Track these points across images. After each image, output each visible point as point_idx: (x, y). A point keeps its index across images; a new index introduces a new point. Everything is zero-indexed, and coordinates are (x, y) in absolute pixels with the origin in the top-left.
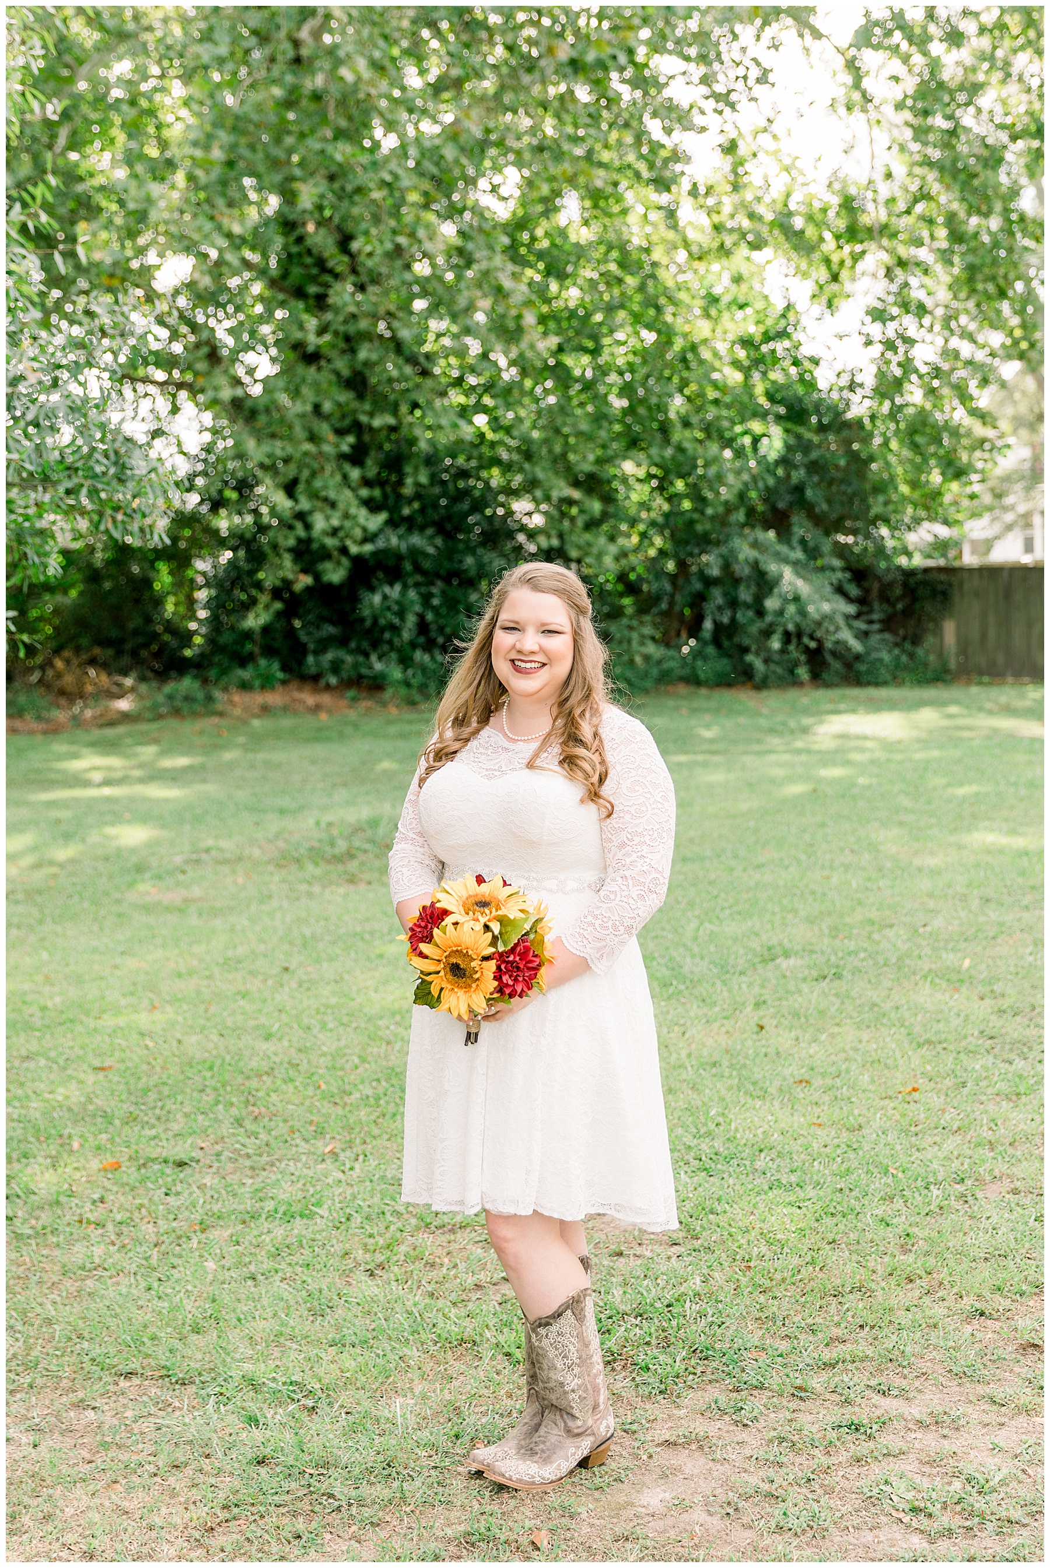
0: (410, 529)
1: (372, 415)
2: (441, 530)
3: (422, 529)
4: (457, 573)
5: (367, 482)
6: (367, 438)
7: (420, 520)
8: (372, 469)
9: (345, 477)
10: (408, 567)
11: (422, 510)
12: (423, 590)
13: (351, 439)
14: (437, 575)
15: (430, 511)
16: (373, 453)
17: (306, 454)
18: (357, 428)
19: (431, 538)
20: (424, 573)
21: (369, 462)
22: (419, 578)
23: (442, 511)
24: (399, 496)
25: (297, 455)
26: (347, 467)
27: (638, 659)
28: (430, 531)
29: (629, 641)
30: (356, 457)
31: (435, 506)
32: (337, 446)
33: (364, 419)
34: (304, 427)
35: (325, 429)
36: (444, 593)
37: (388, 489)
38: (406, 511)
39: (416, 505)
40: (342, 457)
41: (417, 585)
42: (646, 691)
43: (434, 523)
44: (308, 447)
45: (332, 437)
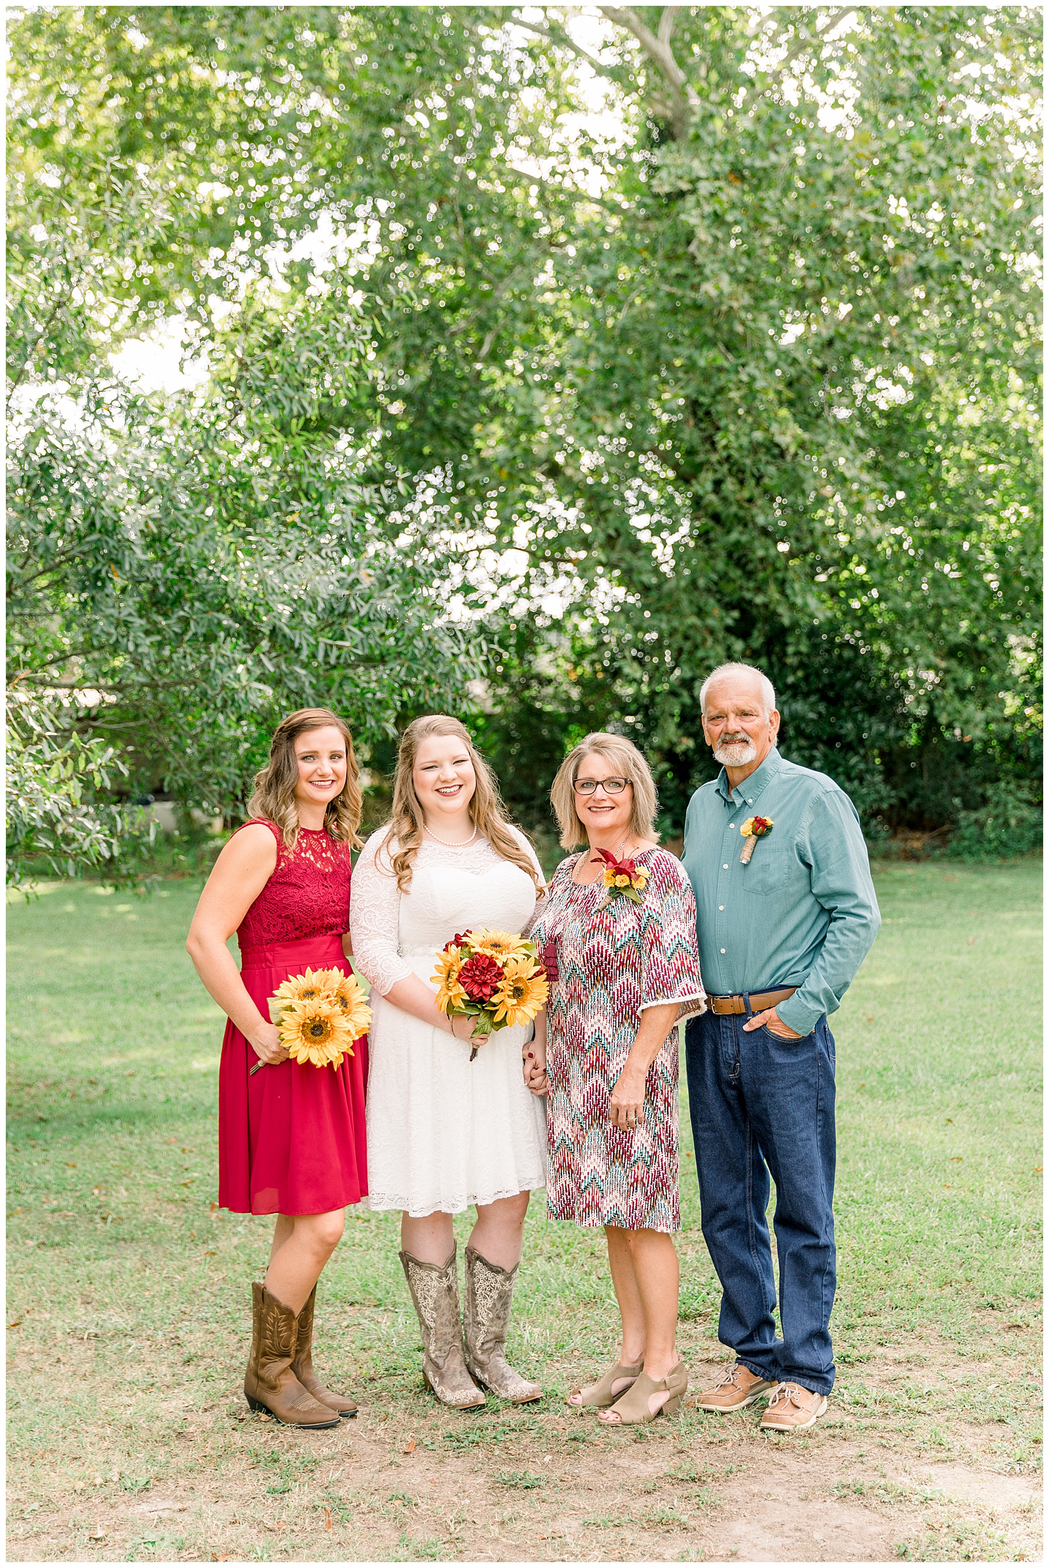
0: (794, 696)
1: (756, 592)
2: (824, 698)
3: (806, 696)
4: (839, 738)
5: (751, 653)
6: (751, 613)
7: (804, 687)
8: (757, 641)
9: (729, 648)
10: (792, 731)
11: (806, 678)
12: (806, 753)
13: (736, 614)
14: (819, 739)
15: (812, 678)
16: (759, 625)
17: (693, 626)
18: (742, 604)
19: (813, 705)
20: (808, 737)
21: (756, 633)
22: (803, 743)
23: (826, 680)
24: (784, 665)
25: (681, 629)
26: (732, 639)
27: (1013, 822)
28: (813, 698)
29: (1005, 805)
30: (741, 630)
31: (818, 675)
32: (722, 619)
33: (748, 596)
34: (691, 602)
35: (711, 604)
36: (825, 756)
37: (774, 659)
38: (791, 680)
39: (800, 674)
40: (728, 629)
41: (800, 748)
42: (1022, 853)
43: (818, 691)
44: (693, 620)
45: (717, 611)
